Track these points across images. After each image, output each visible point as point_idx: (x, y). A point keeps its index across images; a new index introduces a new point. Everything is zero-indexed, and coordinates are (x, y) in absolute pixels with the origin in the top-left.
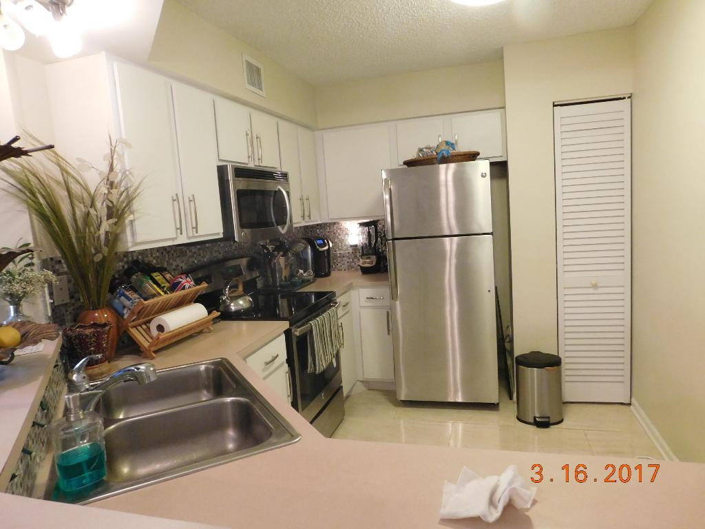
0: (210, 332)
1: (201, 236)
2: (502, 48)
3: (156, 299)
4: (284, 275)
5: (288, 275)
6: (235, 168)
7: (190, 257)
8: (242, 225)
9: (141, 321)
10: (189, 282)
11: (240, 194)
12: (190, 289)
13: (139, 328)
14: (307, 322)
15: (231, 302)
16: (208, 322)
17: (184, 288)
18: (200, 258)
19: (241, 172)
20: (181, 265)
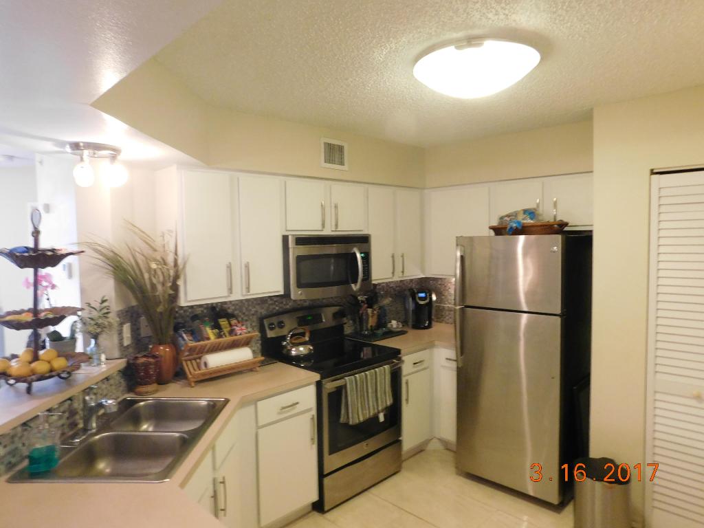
0: (257, 371)
1: (253, 294)
2: (592, 110)
3: (206, 342)
4: (370, 325)
5: (374, 324)
6: (296, 238)
7: (272, 304)
8: (300, 285)
9: (191, 357)
10: (242, 329)
11: (299, 259)
12: (241, 336)
13: (189, 362)
14: (342, 378)
15: (293, 347)
16: (254, 363)
17: (236, 335)
18: (281, 305)
19: (301, 241)
20: (260, 311)
